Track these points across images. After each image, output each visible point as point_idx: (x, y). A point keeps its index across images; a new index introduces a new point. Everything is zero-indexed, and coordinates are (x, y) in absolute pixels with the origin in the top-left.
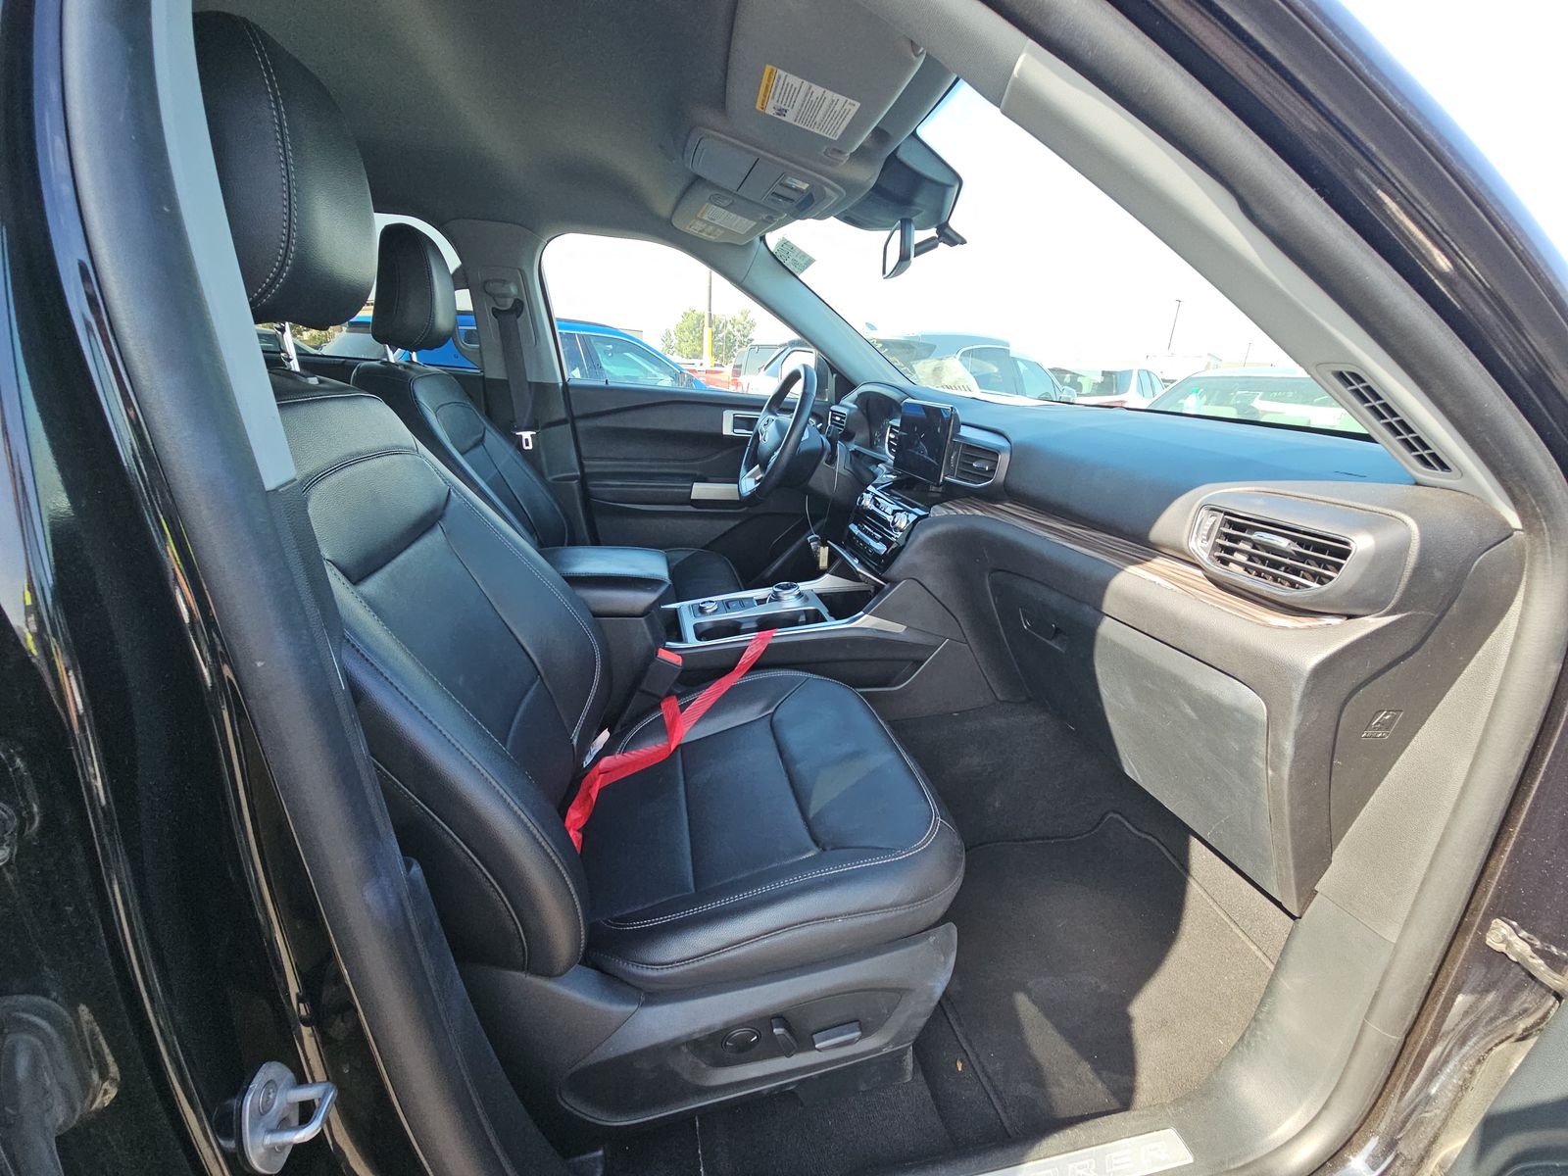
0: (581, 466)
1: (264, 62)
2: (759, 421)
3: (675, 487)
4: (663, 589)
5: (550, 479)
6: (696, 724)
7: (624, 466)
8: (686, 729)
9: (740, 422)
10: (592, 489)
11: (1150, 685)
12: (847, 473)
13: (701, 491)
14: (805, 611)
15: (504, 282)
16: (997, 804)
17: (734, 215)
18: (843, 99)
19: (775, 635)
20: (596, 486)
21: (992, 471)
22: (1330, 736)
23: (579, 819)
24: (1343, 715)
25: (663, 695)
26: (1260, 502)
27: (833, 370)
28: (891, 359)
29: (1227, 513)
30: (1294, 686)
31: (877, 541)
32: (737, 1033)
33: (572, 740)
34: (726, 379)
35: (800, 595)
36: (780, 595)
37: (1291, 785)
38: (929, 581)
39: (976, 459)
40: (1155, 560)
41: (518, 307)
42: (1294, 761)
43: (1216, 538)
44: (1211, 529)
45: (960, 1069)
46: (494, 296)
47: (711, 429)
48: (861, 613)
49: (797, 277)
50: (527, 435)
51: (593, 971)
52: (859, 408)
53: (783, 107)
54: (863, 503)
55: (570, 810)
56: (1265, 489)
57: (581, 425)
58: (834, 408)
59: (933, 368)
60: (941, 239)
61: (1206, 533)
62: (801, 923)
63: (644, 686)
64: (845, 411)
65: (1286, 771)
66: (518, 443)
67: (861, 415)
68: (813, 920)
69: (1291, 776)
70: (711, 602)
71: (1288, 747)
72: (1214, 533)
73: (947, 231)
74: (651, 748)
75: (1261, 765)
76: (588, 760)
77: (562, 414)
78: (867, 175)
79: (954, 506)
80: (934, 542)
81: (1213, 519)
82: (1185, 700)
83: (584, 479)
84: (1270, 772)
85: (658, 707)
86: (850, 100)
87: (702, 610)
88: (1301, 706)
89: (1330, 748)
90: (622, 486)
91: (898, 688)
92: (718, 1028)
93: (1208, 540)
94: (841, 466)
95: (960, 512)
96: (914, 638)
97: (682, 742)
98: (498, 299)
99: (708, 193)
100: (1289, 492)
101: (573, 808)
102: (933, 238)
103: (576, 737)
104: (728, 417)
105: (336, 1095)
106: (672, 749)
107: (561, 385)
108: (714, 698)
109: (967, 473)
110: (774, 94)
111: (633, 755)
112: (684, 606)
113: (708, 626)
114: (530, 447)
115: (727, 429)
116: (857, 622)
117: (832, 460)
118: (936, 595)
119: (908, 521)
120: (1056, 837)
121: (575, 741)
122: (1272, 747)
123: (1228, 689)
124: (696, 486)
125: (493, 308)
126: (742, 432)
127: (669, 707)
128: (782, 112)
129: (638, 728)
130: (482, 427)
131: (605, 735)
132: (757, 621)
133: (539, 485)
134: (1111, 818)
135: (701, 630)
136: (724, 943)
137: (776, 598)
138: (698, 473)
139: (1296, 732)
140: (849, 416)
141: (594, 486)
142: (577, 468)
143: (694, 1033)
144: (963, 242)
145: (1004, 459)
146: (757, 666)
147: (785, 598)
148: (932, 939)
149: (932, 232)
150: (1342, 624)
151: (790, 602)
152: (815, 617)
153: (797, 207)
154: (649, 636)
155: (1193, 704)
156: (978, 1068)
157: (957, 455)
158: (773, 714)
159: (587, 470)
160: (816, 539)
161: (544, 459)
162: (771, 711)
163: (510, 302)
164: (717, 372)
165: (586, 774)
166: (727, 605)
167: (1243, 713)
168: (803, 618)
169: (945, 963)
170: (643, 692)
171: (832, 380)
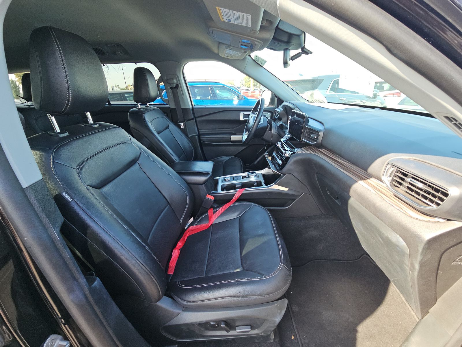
0: (199, 132)
1: (56, 40)
2: (250, 115)
3: (226, 137)
4: (209, 176)
5: (189, 136)
6: (217, 218)
7: (211, 131)
8: (214, 220)
9: (246, 116)
10: (201, 138)
11: (367, 226)
12: (275, 133)
13: (234, 138)
14: (257, 181)
15: (173, 79)
16: (321, 248)
17: (234, 52)
18: (245, 14)
19: (244, 190)
20: (202, 138)
21: (317, 138)
22: (436, 264)
23: (181, 245)
24: (443, 257)
25: (209, 208)
26: (413, 165)
27: (276, 97)
28: (296, 91)
29: (398, 168)
30: (419, 245)
31: (280, 160)
32: (212, 323)
33: (180, 222)
34: (257, 94)
35: (256, 175)
36: (250, 176)
37: (418, 279)
38: (296, 174)
39: (312, 133)
40: (371, 179)
41: (177, 86)
42: (419, 271)
43: (393, 177)
44: (392, 173)
45: (293, 339)
46: (170, 84)
47: (237, 118)
48: (273, 184)
49: (262, 67)
50: (182, 124)
51: (170, 299)
52: (284, 110)
53: (229, 19)
54: (278, 145)
55: (179, 243)
56: (417, 158)
57: (198, 119)
58: (276, 109)
59: (311, 93)
60: (303, 53)
61: (389, 174)
62: (228, 297)
63: (203, 205)
64: (279, 111)
65: (416, 274)
66: (179, 126)
67: (284, 112)
68: (232, 296)
69: (418, 276)
70: (228, 177)
71: (417, 266)
72: (393, 175)
73: (305, 50)
74: (205, 224)
75: (407, 268)
76: (187, 227)
77: (192, 117)
78: (269, 35)
79: (305, 149)
80: (297, 162)
81: (393, 169)
82: (379, 235)
83: (199, 136)
84: (410, 272)
85: (207, 212)
86: (247, 14)
87: (225, 180)
88: (422, 253)
89: (437, 268)
90: (210, 137)
91: (286, 208)
92: (204, 322)
93: (390, 177)
94: (274, 131)
95: (306, 152)
96: (291, 192)
97: (213, 223)
98: (171, 84)
99: (224, 46)
100: (427, 162)
101: (180, 242)
102: (300, 53)
103: (182, 221)
104: (242, 114)
105: (69, 346)
106: (209, 226)
107: (191, 108)
108: (223, 210)
109: (309, 139)
110: (224, 16)
111: (199, 226)
112: (220, 178)
113: (226, 186)
114: (183, 127)
115: (242, 118)
116: (271, 187)
117: (271, 129)
118: (299, 179)
119: (289, 154)
120: (343, 260)
121: (181, 222)
122: (411, 263)
123: (394, 237)
124: (232, 136)
125: (170, 87)
126: (246, 119)
127: (210, 212)
128: (229, 20)
129: (201, 218)
130: (168, 123)
131: (192, 219)
132: (241, 184)
133: (185, 139)
134: (365, 256)
135: (223, 187)
136: (205, 299)
137: (248, 177)
138: (233, 132)
139: (420, 262)
140: (280, 112)
141: (203, 138)
142: (197, 132)
143: (197, 322)
144: (311, 53)
145: (321, 134)
146: (238, 200)
147: (251, 176)
148: (276, 305)
149: (299, 50)
150: (444, 222)
151: (253, 178)
152: (259, 184)
153: (250, 48)
154: (205, 190)
155: (382, 238)
156: (299, 339)
157: (307, 131)
158: (240, 217)
159: (200, 133)
160: (267, 154)
161: (188, 130)
162: (240, 216)
163: (175, 85)
164: (255, 92)
165: (186, 231)
166: (233, 178)
167: (399, 248)
168: (256, 184)
169: (281, 312)
170: (203, 207)
171: (276, 100)
